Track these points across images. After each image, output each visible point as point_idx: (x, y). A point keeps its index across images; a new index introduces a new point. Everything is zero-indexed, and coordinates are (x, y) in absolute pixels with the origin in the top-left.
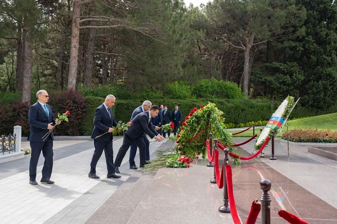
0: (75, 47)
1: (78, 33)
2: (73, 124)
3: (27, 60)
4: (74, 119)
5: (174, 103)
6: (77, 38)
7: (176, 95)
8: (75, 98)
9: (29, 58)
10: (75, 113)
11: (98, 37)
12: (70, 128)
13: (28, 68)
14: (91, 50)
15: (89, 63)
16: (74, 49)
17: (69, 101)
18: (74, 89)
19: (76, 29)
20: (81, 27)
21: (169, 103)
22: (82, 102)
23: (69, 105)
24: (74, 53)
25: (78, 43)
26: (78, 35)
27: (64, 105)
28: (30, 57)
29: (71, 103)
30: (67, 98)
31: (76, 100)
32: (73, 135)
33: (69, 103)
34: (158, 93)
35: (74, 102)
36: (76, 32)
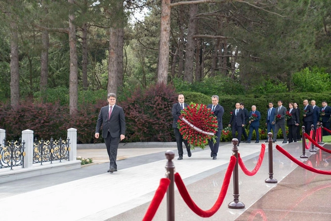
0: (165, 30)
1: (169, 12)
2: (164, 127)
3: (112, 50)
4: (164, 121)
5: (301, 97)
6: (168, 18)
7: (306, 86)
8: (165, 94)
9: (114, 48)
10: (165, 113)
11: (200, 15)
12: (160, 132)
13: (113, 60)
14: (192, 34)
15: (190, 50)
16: (164, 33)
17: (157, 98)
18: (165, 83)
19: (167, 7)
20: (172, 4)
21: (294, 98)
22: (173, 99)
23: (157, 103)
24: (164, 38)
25: (169, 25)
26: (169, 15)
27: (152, 104)
28: (115, 46)
29: (159, 101)
30: (155, 94)
31: (166, 97)
32: (164, 141)
33: (157, 100)
34: (280, 85)
35: (164, 99)
36: (167, 11)
